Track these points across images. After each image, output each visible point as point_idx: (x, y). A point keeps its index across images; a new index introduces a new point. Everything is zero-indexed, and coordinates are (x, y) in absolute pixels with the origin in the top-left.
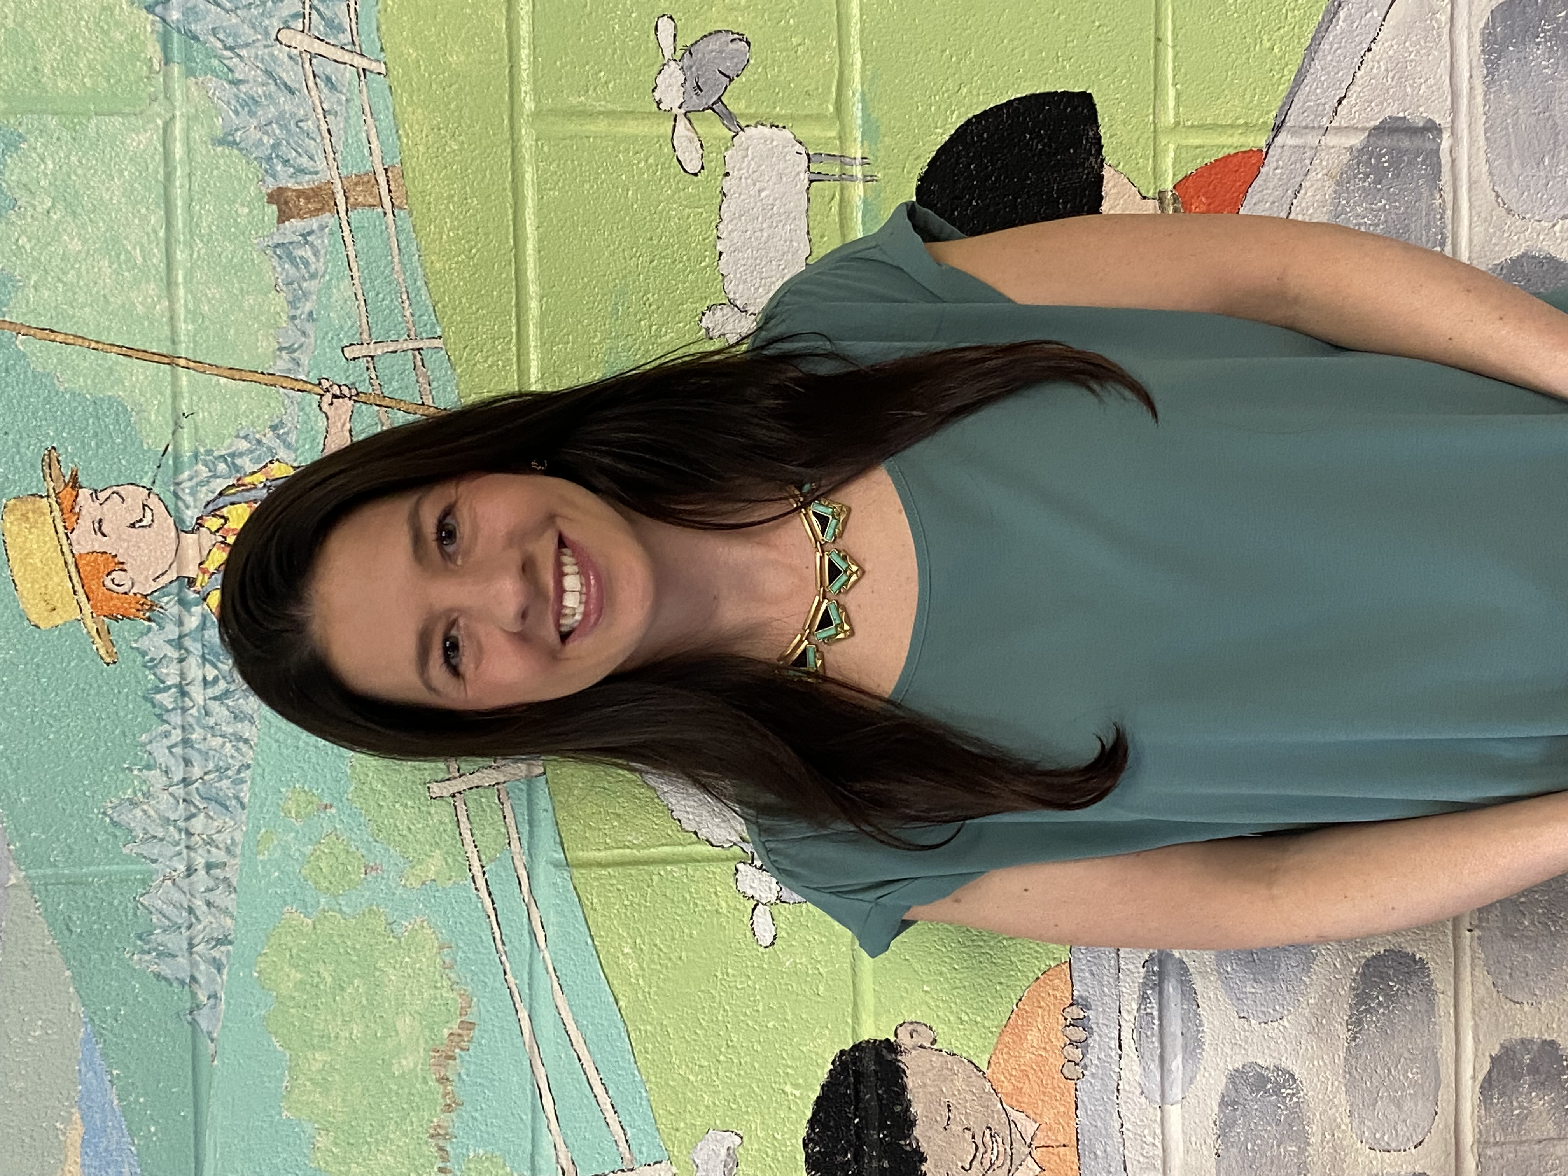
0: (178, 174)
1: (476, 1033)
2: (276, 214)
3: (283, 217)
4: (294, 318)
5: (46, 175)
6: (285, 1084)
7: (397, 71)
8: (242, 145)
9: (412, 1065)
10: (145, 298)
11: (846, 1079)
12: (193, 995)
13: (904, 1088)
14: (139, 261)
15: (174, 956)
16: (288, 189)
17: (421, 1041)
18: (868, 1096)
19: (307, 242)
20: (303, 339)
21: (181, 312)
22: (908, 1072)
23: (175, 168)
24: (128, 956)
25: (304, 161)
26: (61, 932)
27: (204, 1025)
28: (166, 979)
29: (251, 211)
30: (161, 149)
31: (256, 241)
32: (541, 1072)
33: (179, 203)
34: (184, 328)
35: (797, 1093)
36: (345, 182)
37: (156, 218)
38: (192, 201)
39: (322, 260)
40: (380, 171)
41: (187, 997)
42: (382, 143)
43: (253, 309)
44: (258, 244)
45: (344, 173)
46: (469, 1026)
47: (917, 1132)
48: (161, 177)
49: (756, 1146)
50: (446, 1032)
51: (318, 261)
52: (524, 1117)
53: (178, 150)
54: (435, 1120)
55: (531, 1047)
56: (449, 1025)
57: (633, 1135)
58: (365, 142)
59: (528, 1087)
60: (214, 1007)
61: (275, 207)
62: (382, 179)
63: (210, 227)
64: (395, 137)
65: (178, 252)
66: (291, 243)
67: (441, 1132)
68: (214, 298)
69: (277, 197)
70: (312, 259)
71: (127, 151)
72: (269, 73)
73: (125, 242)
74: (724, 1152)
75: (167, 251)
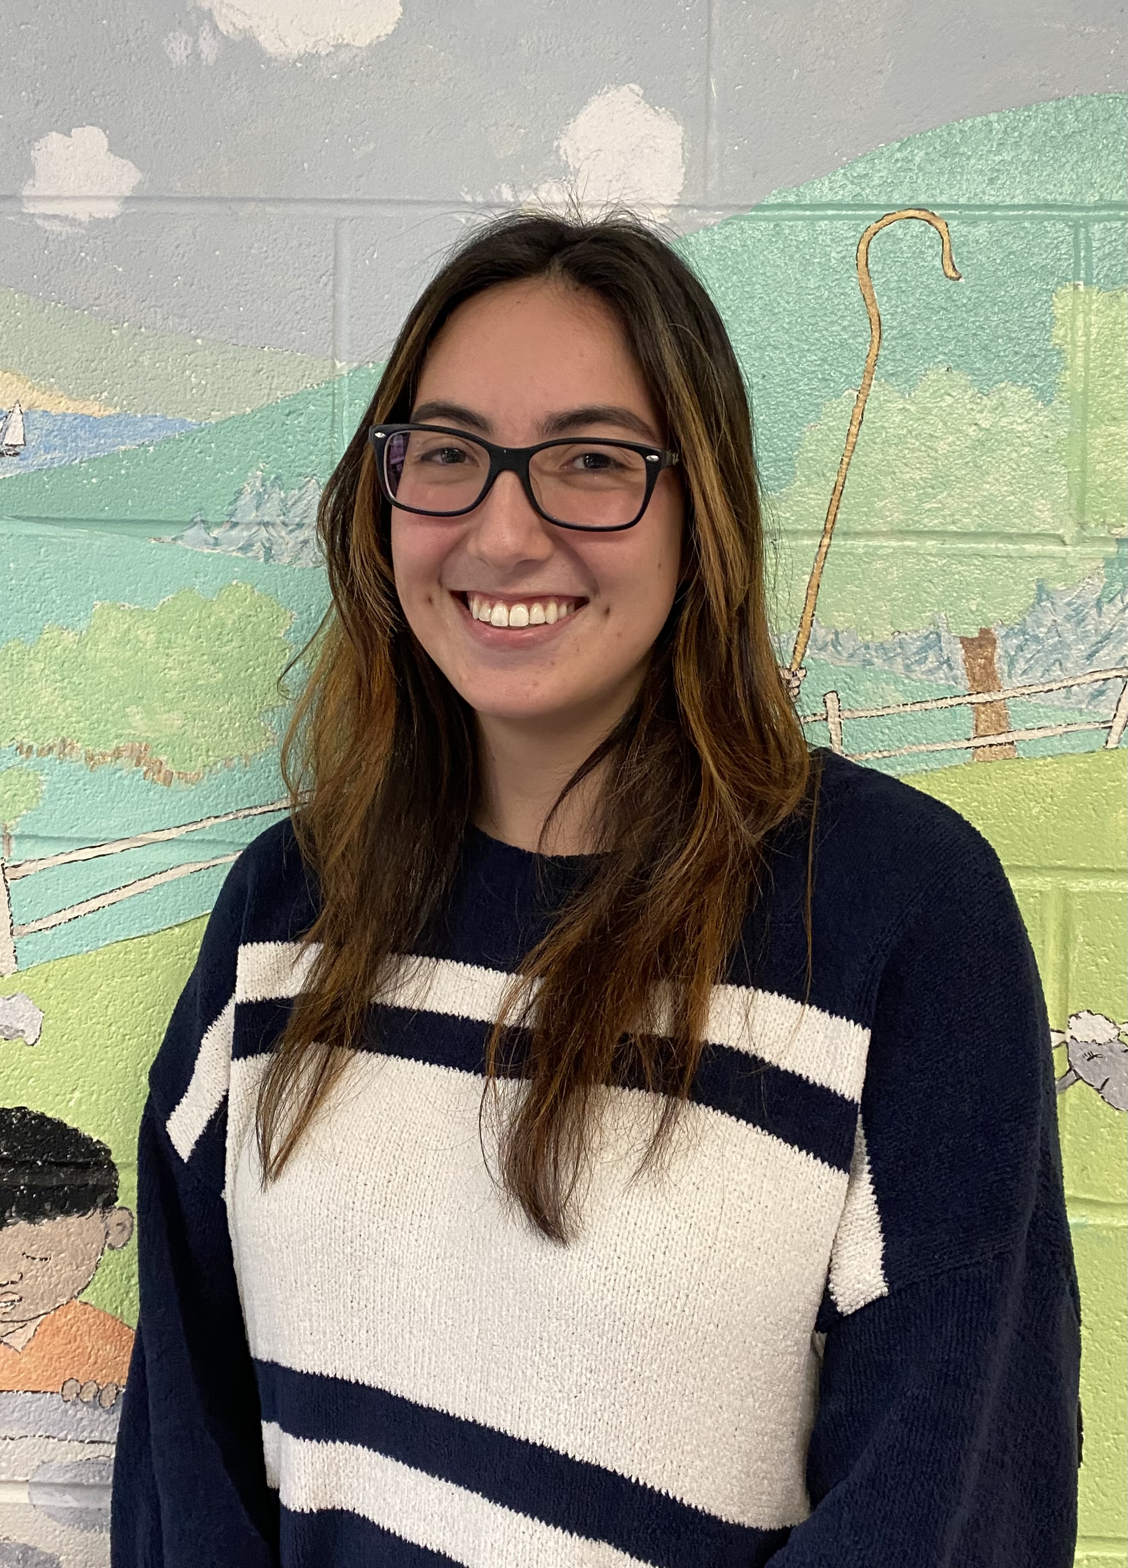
0: (1010, 547)
1: (160, 786)
2: (969, 636)
3: (965, 642)
4: (867, 647)
5: (1011, 424)
6: (127, 604)
7: (1108, 759)
8: (1038, 608)
9: (134, 725)
10: (889, 510)
11: (82, 1154)
12: (219, 524)
13: (68, 1213)
14: (927, 506)
15: (257, 508)
16: (995, 648)
17: (158, 734)
18: (62, 1175)
19: (942, 664)
20: (845, 655)
21: (875, 543)
22: (83, 1218)
23: (1015, 544)
24: (261, 465)
25: (1021, 665)
26: (289, 406)
27: (191, 532)
28: (236, 500)
29: (972, 612)
30: (1035, 531)
31: (943, 615)
32: (117, 848)
33: (981, 546)
34: (860, 544)
35: (72, 1103)
36: (1000, 703)
37: (969, 524)
38: (983, 557)
39: (924, 677)
40: (1011, 737)
41: (218, 518)
42: (1038, 741)
43: (877, 609)
44: (940, 617)
45: (1010, 703)
46: (168, 780)
47: (23, 1224)
48: (1008, 530)
49: (23, 1059)
50: (163, 758)
51: (923, 673)
52: (74, 830)
53: (1031, 548)
54: (79, 745)
55: (141, 839)
56: (170, 761)
57: (46, 936)
58: (1040, 724)
59: (103, 835)
60: (206, 543)
61: (976, 635)
62: (1002, 739)
63: (959, 573)
64: (1045, 754)
65: (933, 542)
66: (941, 650)
67: (67, 750)
68: (888, 573)
69: (986, 639)
70: (924, 668)
71: (1033, 499)
72: (1107, 637)
73: (945, 493)
74: (21, 1026)
75: (936, 532)
